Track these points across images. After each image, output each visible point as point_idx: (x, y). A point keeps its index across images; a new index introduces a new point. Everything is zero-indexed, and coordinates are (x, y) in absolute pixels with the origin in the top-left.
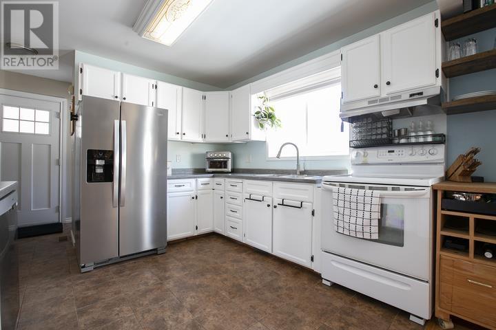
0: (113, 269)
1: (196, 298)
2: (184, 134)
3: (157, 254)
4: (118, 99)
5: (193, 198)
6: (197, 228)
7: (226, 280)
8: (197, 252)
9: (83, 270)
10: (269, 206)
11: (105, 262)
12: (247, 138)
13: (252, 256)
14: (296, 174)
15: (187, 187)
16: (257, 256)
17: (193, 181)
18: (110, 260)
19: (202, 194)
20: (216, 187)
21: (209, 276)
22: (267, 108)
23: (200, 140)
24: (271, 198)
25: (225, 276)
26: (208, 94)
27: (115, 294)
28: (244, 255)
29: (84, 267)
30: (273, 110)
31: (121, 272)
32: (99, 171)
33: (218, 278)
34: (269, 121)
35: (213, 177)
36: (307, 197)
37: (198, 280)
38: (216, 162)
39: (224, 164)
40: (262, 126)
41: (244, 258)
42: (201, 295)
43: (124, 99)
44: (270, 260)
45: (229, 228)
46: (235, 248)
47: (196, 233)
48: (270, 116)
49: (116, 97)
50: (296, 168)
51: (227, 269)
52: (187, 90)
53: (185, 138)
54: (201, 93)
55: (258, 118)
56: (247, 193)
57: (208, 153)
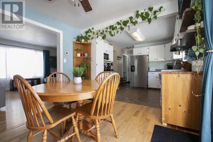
0: (134, 89)
6: (158, 87)
15: (155, 74)
18: (135, 87)
23: (164, 60)
26: (166, 45)
29: (131, 87)
43: (141, 53)
52: (158, 46)
57: (168, 64)
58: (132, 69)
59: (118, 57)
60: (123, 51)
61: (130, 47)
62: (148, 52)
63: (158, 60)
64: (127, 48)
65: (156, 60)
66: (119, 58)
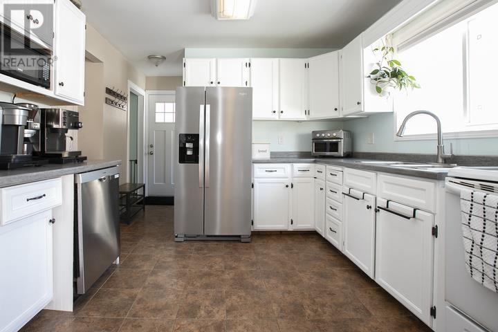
0: (197, 245)
1: (243, 300)
2: (282, 112)
3: (240, 241)
4: (213, 85)
5: (287, 186)
6: (292, 223)
7: (289, 292)
8: (281, 251)
9: (176, 239)
10: (369, 207)
11: (194, 237)
12: (358, 110)
13: (347, 275)
14: (437, 162)
15: (280, 173)
16: (354, 277)
17: (288, 166)
18: (198, 236)
19: (298, 183)
20: (318, 175)
21: (273, 281)
22: (391, 63)
23: (303, 117)
24: (373, 197)
25: (291, 287)
26: (311, 60)
27: (183, 267)
28: (336, 270)
29: (177, 237)
30: (399, 64)
31: (201, 249)
32: (189, 153)
33: (282, 287)
34: (394, 81)
35: (315, 162)
36: (424, 202)
37: (258, 281)
38: (325, 143)
39: (334, 146)
40: (379, 90)
41: (334, 274)
42: (249, 299)
43: (219, 83)
44: (370, 289)
45: (328, 229)
46: (332, 258)
47: (291, 228)
48: (396, 74)
49: (212, 83)
50: (435, 152)
51: (301, 280)
52: (283, 61)
53: (284, 117)
54: (302, 61)
55: (376, 79)
56: (347, 186)
57: (314, 133)
58: (183, 150)
59: (109, 91)
60: (129, 72)
61: (164, 58)
62: (246, 78)
63: (283, 117)
64: (150, 57)
65: (276, 117)
66: (112, 98)
